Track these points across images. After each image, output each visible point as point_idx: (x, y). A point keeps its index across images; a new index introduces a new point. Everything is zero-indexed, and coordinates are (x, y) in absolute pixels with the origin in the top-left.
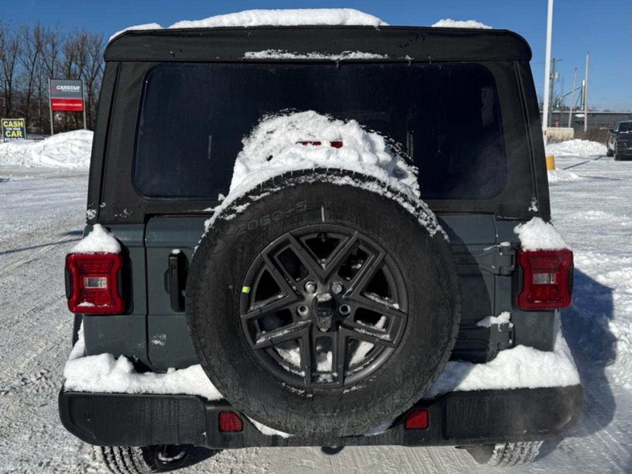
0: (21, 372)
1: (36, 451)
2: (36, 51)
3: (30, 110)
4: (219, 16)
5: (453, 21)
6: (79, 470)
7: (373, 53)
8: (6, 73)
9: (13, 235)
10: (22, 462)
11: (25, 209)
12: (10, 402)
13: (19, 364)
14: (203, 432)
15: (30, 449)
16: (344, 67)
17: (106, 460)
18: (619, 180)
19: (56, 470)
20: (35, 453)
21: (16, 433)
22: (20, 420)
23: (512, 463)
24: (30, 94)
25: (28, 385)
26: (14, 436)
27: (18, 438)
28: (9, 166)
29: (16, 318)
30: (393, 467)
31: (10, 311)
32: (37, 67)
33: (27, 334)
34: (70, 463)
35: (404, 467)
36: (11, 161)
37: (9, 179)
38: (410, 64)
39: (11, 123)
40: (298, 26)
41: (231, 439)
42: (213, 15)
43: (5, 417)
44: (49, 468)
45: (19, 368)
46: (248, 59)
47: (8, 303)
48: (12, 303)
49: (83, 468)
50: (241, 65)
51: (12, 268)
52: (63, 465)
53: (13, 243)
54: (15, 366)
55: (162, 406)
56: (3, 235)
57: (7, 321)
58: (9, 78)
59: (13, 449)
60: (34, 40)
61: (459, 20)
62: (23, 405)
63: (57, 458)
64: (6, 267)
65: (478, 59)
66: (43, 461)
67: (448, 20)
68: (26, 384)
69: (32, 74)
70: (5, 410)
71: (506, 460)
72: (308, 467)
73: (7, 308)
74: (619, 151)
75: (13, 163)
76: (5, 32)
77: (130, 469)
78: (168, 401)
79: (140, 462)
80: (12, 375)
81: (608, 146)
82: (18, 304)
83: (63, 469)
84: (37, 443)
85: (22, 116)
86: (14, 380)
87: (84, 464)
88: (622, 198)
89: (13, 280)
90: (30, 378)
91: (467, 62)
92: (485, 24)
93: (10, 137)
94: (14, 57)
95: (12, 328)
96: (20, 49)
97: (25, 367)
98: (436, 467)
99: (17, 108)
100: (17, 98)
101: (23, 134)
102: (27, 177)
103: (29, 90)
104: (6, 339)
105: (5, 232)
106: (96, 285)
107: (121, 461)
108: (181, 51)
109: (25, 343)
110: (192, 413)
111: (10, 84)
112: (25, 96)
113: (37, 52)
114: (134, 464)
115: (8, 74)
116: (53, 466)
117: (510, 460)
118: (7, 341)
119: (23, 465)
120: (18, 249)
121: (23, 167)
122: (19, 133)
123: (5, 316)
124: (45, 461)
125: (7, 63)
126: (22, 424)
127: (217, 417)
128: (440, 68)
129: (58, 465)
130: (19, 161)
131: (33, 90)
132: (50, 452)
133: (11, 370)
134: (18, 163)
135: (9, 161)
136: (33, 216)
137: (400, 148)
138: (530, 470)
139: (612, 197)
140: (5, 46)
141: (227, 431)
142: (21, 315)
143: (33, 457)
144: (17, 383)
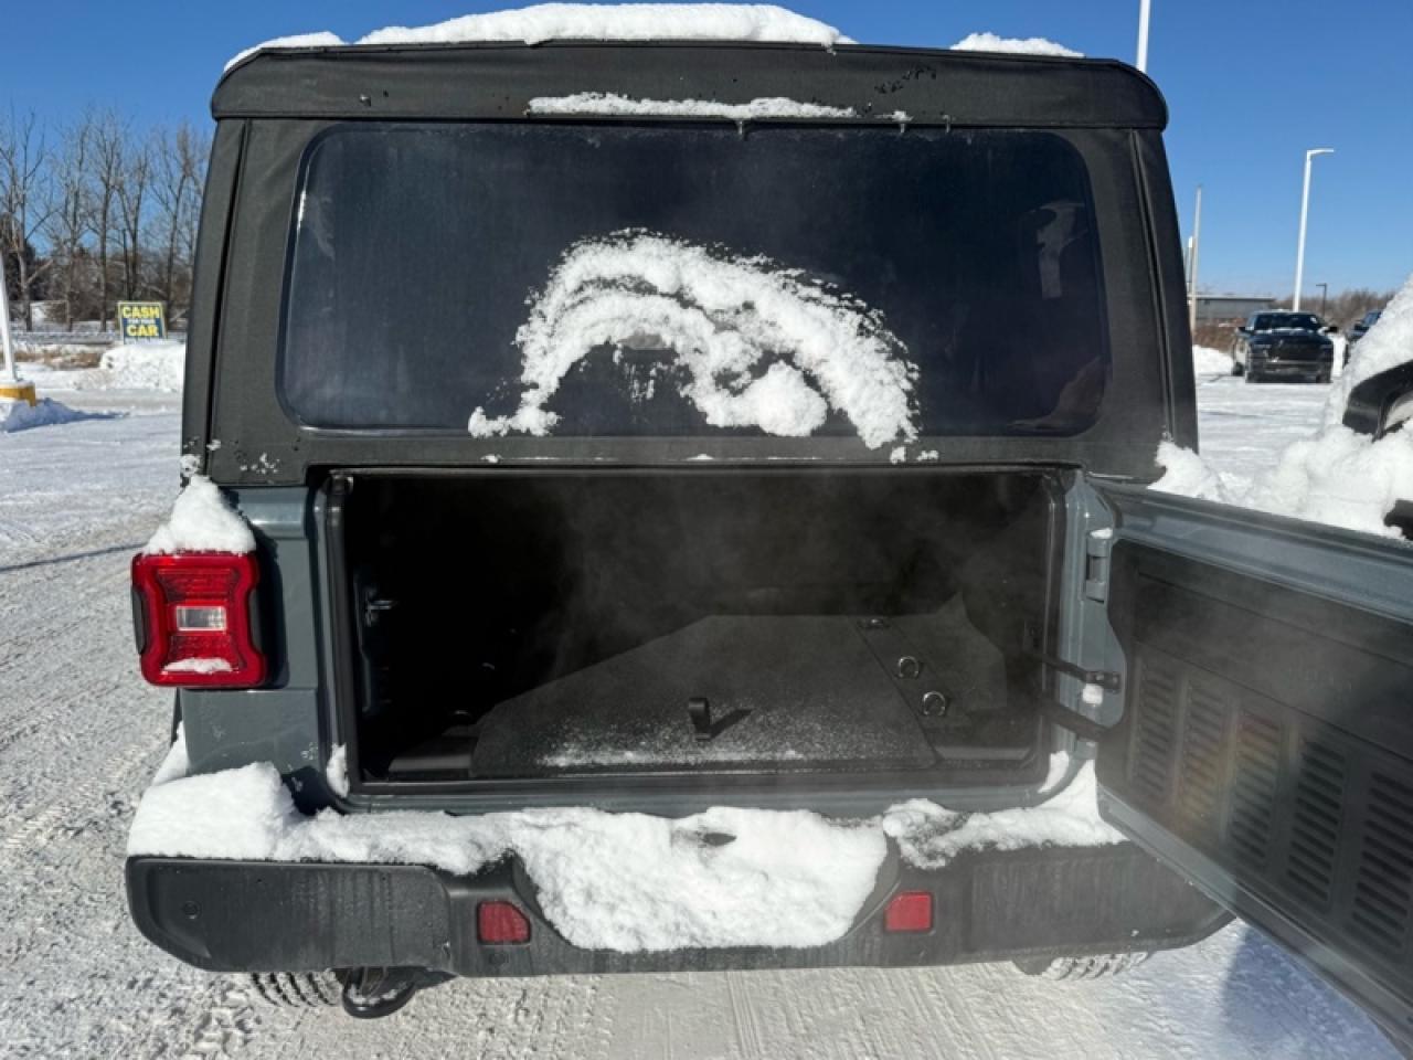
0: (114, 788)
1: (126, 955)
2: (181, 175)
3: (173, 286)
4: (474, 16)
5: (998, 38)
6: (211, 997)
7: (822, 104)
8: (126, 216)
9: (126, 518)
10: (95, 980)
11: (153, 469)
12: (84, 852)
13: (109, 773)
14: (446, 942)
15: (113, 952)
16: (756, 135)
17: (257, 983)
18: (1255, 417)
19: (163, 995)
20: (122, 961)
21: (88, 917)
22: (99, 889)
23: (1092, 974)
24: (172, 257)
25: (124, 816)
26: (84, 924)
27: (91, 928)
28: (130, 389)
29: (115, 679)
30: (852, 982)
31: (105, 666)
32: (185, 205)
33: (133, 711)
34: (193, 981)
35: (873, 981)
36: (135, 380)
37: (128, 414)
38: (902, 131)
39: (135, 309)
40: (651, 41)
41: (504, 958)
42: (459, 15)
43: (71, 883)
44: (150, 991)
45: (109, 782)
46: (538, 114)
47: (102, 650)
48: (110, 650)
49: (218, 992)
50: (522, 126)
51: (119, 582)
52: (179, 986)
53: (125, 533)
54: (102, 777)
55: (355, 888)
56: (106, 519)
57: (96, 684)
58: (132, 226)
59: (78, 952)
60: (178, 154)
61: (1010, 38)
62: (109, 857)
63: (168, 970)
64: (105, 578)
65: (1052, 124)
66: (138, 977)
67: (987, 36)
68: (120, 812)
69: (175, 217)
70: (71, 869)
71: (1080, 970)
72: (681, 984)
73: (98, 658)
74: (1254, 367)
75: (139, 385)
76: (122, 139)
77: (309, 999)
78: (366, 877)
79: (329, 985)
80: (93, 796)
81: (1234, 357)
82: (122, 651)
83: (178, 995)
84: (128, 939)
85: (158, 297)
86: (96, 806)
87: (223, 982)
88: (1264, 450)
89: (116, 604)
90: (130, 800)
91: (1030, 131)
92: (1066, 46)
93: (136, 337)
94: (141, 185)
95: (104, 699)
96: (151, 172)
97: (121, 779)
98: (937, 980)
99: (150, 284)
100: (149, 263)
101: (160, 331)
102: (163, 410)
103: (171, 249)
104: (89, 721)
105: (112, 513)
106: (205, 624)
107: (289, 986)
108: (386, 94)
109: (127, 729)
110: (420, 902)
111: (134, 238)
112: (165, 260)
113: (184, 177)
114: (316, 990)
115: (131, 218)
116: (158, 988)
117: (1087, 970)
118: (91, 726)
119: (97, 986)
120: (132, 543)
121: (157, 391)
122: (153, 330)
123: (94, 674)
124: (142, 977)
125: (128, 199)
126: (103, 897)
127: (473, 912)
128: (969, 141)
129: (169, 986)
130: (149, 380)
131: (179, 249)
132: (154, 957)
133: (93, 785)
134: (148, 385)
135: (131, 380)
136: (169, 482)
137: (878, 322)
138: (1124, 985)
139: (1245, 448)
140: (123, 165)
141: (496, 943)
142: (125, 673)
143: (118, 968)
144: (101, 811)
